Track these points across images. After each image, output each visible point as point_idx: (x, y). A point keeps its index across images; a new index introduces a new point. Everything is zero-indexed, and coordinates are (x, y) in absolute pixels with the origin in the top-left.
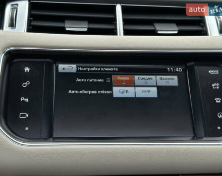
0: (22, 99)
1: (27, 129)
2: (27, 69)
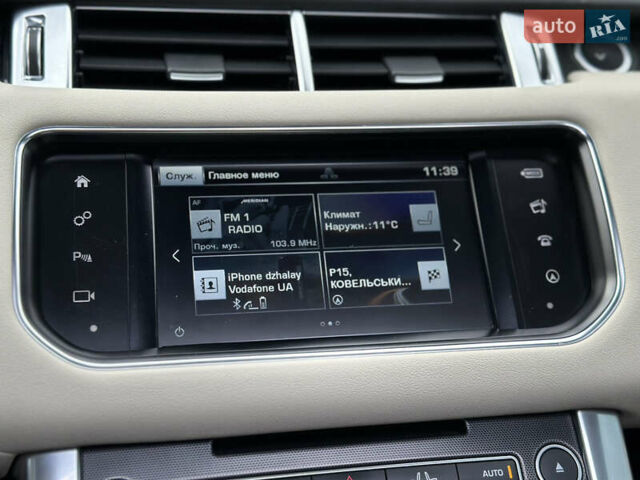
1: (94, 328)
2: (82, 181)
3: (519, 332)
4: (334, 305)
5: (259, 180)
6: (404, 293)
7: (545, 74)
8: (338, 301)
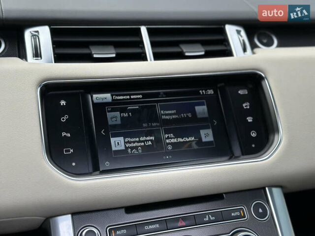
0: (64, 134)
1: (74, 164)
2: (63, 103)
3: (242, 157)
4: (168, 149)
5: (134, 99)
6: (196, 143)
7: (245, 50)
8: (170, 148)
